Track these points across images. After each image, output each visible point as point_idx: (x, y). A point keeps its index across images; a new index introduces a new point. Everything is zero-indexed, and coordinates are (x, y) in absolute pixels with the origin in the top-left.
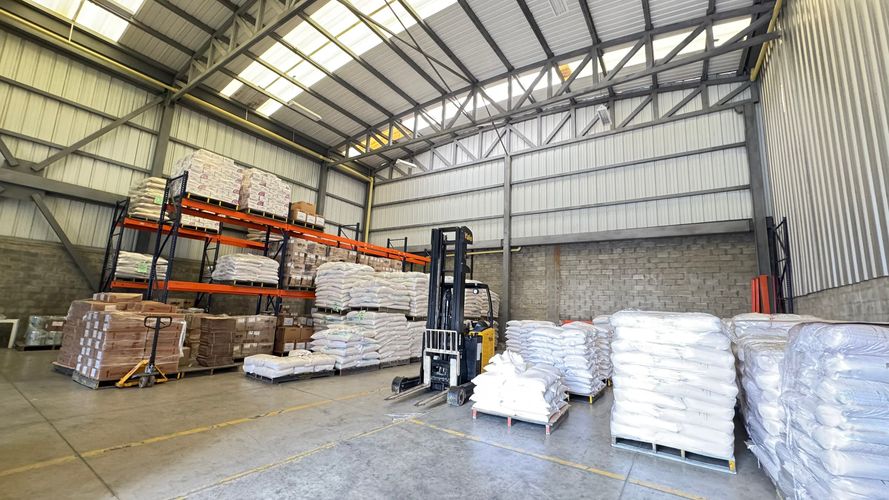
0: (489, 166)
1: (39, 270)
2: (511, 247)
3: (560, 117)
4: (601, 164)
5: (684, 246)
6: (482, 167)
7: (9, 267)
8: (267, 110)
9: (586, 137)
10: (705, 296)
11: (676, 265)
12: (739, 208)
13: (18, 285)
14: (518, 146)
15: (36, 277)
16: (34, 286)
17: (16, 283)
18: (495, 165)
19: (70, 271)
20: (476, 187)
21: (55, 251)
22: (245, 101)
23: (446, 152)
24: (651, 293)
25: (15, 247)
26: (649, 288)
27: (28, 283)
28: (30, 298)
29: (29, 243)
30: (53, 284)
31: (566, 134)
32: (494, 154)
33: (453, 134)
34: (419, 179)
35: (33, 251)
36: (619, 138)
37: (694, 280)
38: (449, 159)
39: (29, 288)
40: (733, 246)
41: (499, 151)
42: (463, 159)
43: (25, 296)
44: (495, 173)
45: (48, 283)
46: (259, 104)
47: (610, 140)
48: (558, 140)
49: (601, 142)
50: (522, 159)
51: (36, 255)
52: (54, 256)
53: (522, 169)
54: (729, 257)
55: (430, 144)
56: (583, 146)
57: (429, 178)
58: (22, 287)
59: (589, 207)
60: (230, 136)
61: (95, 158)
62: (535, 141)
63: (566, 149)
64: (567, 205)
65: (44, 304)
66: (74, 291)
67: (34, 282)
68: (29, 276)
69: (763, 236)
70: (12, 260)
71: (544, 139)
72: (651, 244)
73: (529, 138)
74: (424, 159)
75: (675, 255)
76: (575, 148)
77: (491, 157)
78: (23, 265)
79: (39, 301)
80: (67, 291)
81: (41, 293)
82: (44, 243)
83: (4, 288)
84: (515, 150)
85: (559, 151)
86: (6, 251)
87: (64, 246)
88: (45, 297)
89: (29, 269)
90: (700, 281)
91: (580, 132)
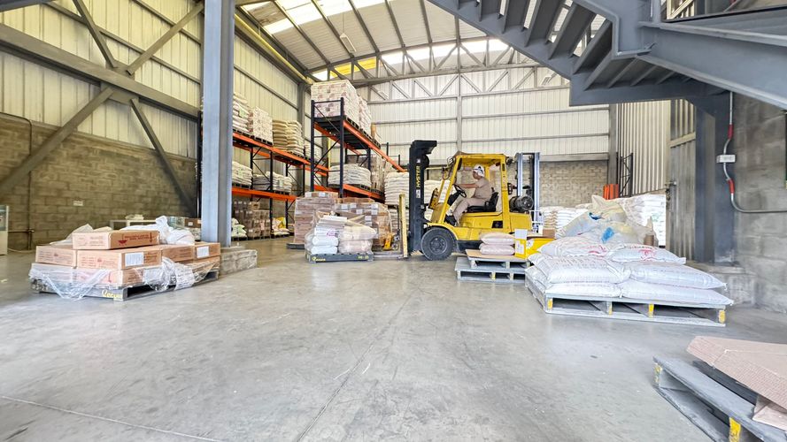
0: (443, 102)
1: (142, 175)
3: (499, 73)
4: (526, 111)
5: (572, 167)
6: (438, 102)
7: (122, 171)
8: (271, 29)
9: (518, 91)
10: (580, 196)
11: (566, 178)
12: (601, 147)
13: (131, 189)
14: (467, 90)
15: (141, 181)
16: (141, 190)
17: (130, 186)
18: (448, 102)
19: (162, 177)
20: (432, 118)
21: (152, 157)
22: (258, 17)
23: (405, 86)
24: (551, 195)
25: (124, 152)
26: (551, 192)
27: (137, 187)
28: (140, 201)
29: (128, 147)
30: (153, 188)
31: (503, 87)
32: (447, 94)
33: (413, 74)
34: (378, 106)
35: (136, 156)
36: (539, 93)
37: (576, 187)
38: (408, 92)
39: (138, 192)
40: (597, 168)
41: (453, 91)
42: (419, 94)
43: (137, 199)
44: (449, 109)
45: (150, 187)
46: (269, 22)
47: (533, 94)
48: (497, 89)
49: (527, 95)
50: (470, 100)
51: (137, 160)
52: (149, 161)
53: (470, 108)
54: (594, 174)
55: (391, 78)
56: (515, 96)
57: (387, 105)
58: (134, 191)
59: (518, 139)
62: (480, 87)
63: (504, 97)
64: (503, 137)
65: (150, 206)
66: (167, 195)
67: (141, 186)
68: (137, 180)
69: (613, 163)
70: (124, 164)
71: (487, 88)
72: (553, 165)
73: (475, 83)
74: (383, 89)
75: (566, 172)
76: (509, 97)
77: (445, 95)
78: (132, 170)
79: (146, 204)
80: (162, 195)
81: (146, 196)
82: (143, 149)
83: (122, 191)
84: (464, 92)
85: (498, 97)
86: (119, 155)
87: (158, 153)
88: (150, 200)
89: (136, 173)
90: (578, 188)
91: (514, 84)
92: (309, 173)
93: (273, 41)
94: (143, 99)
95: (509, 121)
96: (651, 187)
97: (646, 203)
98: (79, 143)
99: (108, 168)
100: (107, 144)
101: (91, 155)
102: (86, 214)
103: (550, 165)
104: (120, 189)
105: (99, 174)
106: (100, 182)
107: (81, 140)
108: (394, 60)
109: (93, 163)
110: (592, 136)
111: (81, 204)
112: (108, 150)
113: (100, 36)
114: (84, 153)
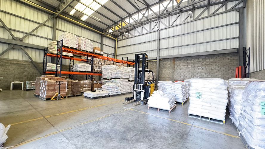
0: (153, 34)
1: (26, 69)
2: (160, 59)
3: (176, 16)
4: (189, 32)
5: (215, 57)
6: (151, 34)
7: (18, 68)
8: (84, 18)
9: (185, 23)
10: (220, 73)
11: (212, 63)
12: (235, 45)
13: (22, 73)
14: (162, 27)
15: (26, 71)
16: (26, 73)
17: (21, 72)
18: (155, 33)
19: (34, 69)
20: (149, 40)
21: (30, 63)
23: (139, 29)
24: (203, 72)
25: (19, 63)
26: (203, 71)
27: (24, 72)
28: (25, 77)
30: (30, 73)
31: (178, 22)
32: (154, 30)
33: (141, 24)
34: (131, 39)
35: (24, 64)
36: (195, 22)
37: (217, 68)
38: (140, 31)
39: (24, 74)
40: (231, 57)
41: (156, 29)
42: (144, 32)
43: (24, 76)
44: (155, 36)
47: (192, 23)
48: (175, 24)
49: (189, 24)
50: (163, 31)
51: (25, 65)
52: (30, 65)
53: (163, 34)
54: (229, 61)
55: (134, 27)
56: (183, 26)
57: (134, 38)
58: (23, 74)
59: (184, 46)
60: (74, 27)
61: (37, 36)
62: (167, 25)
63: (178, 27)
64: (178, 45)
65: (29, 78)
66: (36, 75)
67: (26, 72)
68: (24, 70)
70: (19, 66)
71: (170, 24)
72: (204, 57)
73: (165, 24)
74: (132, 32)
75: (212, 60)
76: (180, 26)
78: (22, 68)
79: (28, 77)
80: (34, 74)
81: (28, 75)
82: (27, 61)
83: (18, 74)
84: (161, 28)
85: (175, 28)
86: (17, 64)
87: (32, 62)
88: (29, 76)
89: (24, 68)
90: (219, 68)
91: (182, 21)
93: (86, 23)
94: (25, 47)
95: (180, 37)
98: (2, 61)
99: (13, 68)
100: (13, 61)
101: (7, 64)
102: (4, 81)
103: (202, 57)
104: (18, 73)
105: (9, 70)
106: (10, 72)
107: (3, 60)
109: (7, 66)
110: (227, 39)
111: (2, 78)
112: (13, 63)
114: (4, 64)
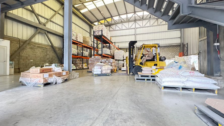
0: (131, 30)
1: (48, 53)
2: (136, 48)
3: (147, 21)
4: (155, 32)
5: (169, 47)
6: (129, 30)
7: (43, 51)
8: (82, 11)
9: (152, 26)
10: (172, 56)
11: (167, 51)
12: (178, 41)
13: (45, 56)
14: (137, 26)
16: (48, 57)
18: (132, 30)
19: (53, 53)
20: (128, 34)
21: (51, 48)
22: (79, 8)
23: (120, 25)
25: (43, 46)
26: (163, 55)
27: (47, 56)
29: (45, 45)
30: (51, 56)
31: (148, 25)
32: (132, 27)
33: (122, 22)
34: (112, 32)
35: (47, 47)
36: (159, 26)
37: (170, 53)
38: (121, 27)
40: (177, 48)
42: (124, 28)
43: (47, 59)
44: (132, 32)
45: (50, 56)
46: (82, 9)
47: (157, 27)
48: (146, 26)
49: (155, 27)
50: (138, 29)
51: (47, 48)
53: (138, 31)
54: (176, 49)
55: (116, 24)
56: (152, 27)
57: (115, 31)
61: (53, 22)
64: (148, 39)
66: (55, 58)
67: (48, 55)
69: (182, 46)
70: (43, 50)
71: (143, 26)
73: (140, 24)
74: (113, 27)
75: (167, 49)
76: (150, 27)
77: (131, 28)
78: (45, 51)
79: (49, 60)
80: (53, 58)
81: (49, 58)
82: (48, 45)
83: (43, 57)
84: (137, 27)
85: (147, 28)
86: (42, 47)
87: (52, 46)
88: (50, 59)
89: (46, 52)
90: (171, 53)
91: (151, 24)
92: (93, 51)
93: (83, 15)
94: (48, 32)
95: (150, 35)
96: (194, 53)
97: (192, 58)
98: (32, 44)
99: (39, 51)
100: (39, 44)
101: (35, 47)
102: (34, 63)
103: (162, 47)
104: (42, 56)
105: (37, 53)
106: (37, 55)
107: (32, 43)
108: (116, 18)
109: (35, 50)
110: (173, 38)
111: (32, 61)
112: (39, 46)
113: (37, 16)
114: (33, 47)
